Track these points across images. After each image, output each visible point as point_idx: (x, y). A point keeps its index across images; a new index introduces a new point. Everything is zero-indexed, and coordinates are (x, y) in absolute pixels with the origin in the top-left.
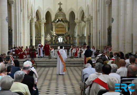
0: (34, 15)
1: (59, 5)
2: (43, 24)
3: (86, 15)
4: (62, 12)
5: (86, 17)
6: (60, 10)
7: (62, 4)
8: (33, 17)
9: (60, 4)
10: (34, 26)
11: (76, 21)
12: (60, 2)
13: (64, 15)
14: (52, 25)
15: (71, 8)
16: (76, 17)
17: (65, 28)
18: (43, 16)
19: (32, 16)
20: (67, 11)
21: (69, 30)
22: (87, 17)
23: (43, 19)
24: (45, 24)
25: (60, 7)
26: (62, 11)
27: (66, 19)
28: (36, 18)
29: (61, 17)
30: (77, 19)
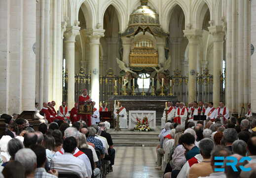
0: (75, 17)
2: (97, 41)
3: (214, 17)
5: (213, 24)
6: (144, 1)
8: (72, 24)
10: (72, 47)
11: (187, 32)
13: (155, 16)
14: (121, 41)
16: (187, 22)
17: (157, 52)
18: (97, 20)
21: (167, 57)
22: (217, 23)
23: (97, 27)
24: (102, 39)
27: (159, 26)
28: (79, 26)
29: (146, 22)
30: (191, 27)
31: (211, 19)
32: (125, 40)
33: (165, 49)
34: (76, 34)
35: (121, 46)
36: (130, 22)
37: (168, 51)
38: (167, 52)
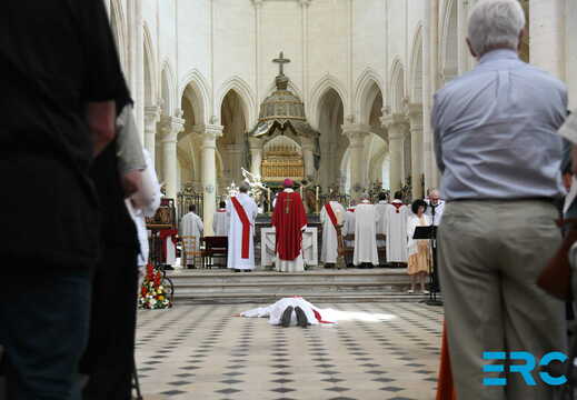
0: (175, 104)
1: (277, 65)
2: (213, 143)
3: (390, 102)
4: (290, 93)
5: (387, 112)
6: (281, 84)
7: (288, 61)
8: (171, 113)
9: (281, 61)
10: (171, 148)
11: (346, 127)
12: (281, 55)
13: (299, 105)
14: (247, 143)
15: (328, 78)
16: (347, 114)
17: (302, 159)
18: (211, 112)
19: (164, 107)
20: (308, 91)
21: (317, 166)
22: (394, 110)
23: (212, 122)
24: (219, 140)
25: (281, 73)
26: (289, 89)
27: (305, 120)
28: (183, 117)
29: (285, 114)
30: (352, 121)
31: (384, 105)
32: (253, 142)
33: (314, 155)
34: (179, 130)
35: (249, 151)
36: (261, 115)
37: (319, 157)
38: (317, 159)
